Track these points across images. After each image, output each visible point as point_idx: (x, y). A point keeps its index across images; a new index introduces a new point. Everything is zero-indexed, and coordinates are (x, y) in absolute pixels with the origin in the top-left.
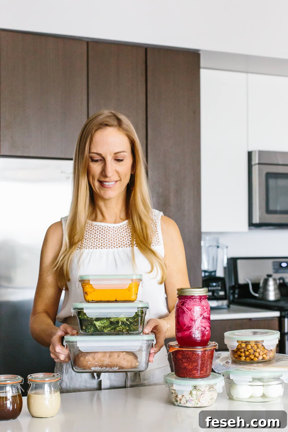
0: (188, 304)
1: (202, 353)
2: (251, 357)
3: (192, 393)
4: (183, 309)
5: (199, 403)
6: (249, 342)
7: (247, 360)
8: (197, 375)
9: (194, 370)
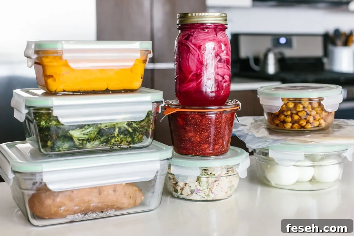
0: (195, 37)
1: (217, 116)
2: (302, 123)
3: (200, 179)
4: (188, 47)
5: (211, 194)
6: (300, 100)
7: (295, 128)
8: (208, 151)
9: (204, 143)
